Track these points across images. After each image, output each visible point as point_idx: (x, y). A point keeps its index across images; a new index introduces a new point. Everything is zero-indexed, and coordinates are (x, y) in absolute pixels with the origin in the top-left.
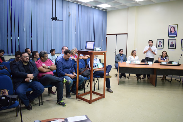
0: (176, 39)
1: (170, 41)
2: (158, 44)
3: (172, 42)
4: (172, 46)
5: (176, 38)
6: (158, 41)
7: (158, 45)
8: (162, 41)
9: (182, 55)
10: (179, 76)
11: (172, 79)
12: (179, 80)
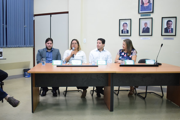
0: (152, 18)
1: (143, 22)
2: (122, 28)
3: (146, 24)
4: (146, 30)
5: (152, 16)
6: (122, 23)
7: (122, 31)
8: (128, 22)
9: (162, 45)
10: (160, 87)
11: (146, 93)
12: (160, 93)
